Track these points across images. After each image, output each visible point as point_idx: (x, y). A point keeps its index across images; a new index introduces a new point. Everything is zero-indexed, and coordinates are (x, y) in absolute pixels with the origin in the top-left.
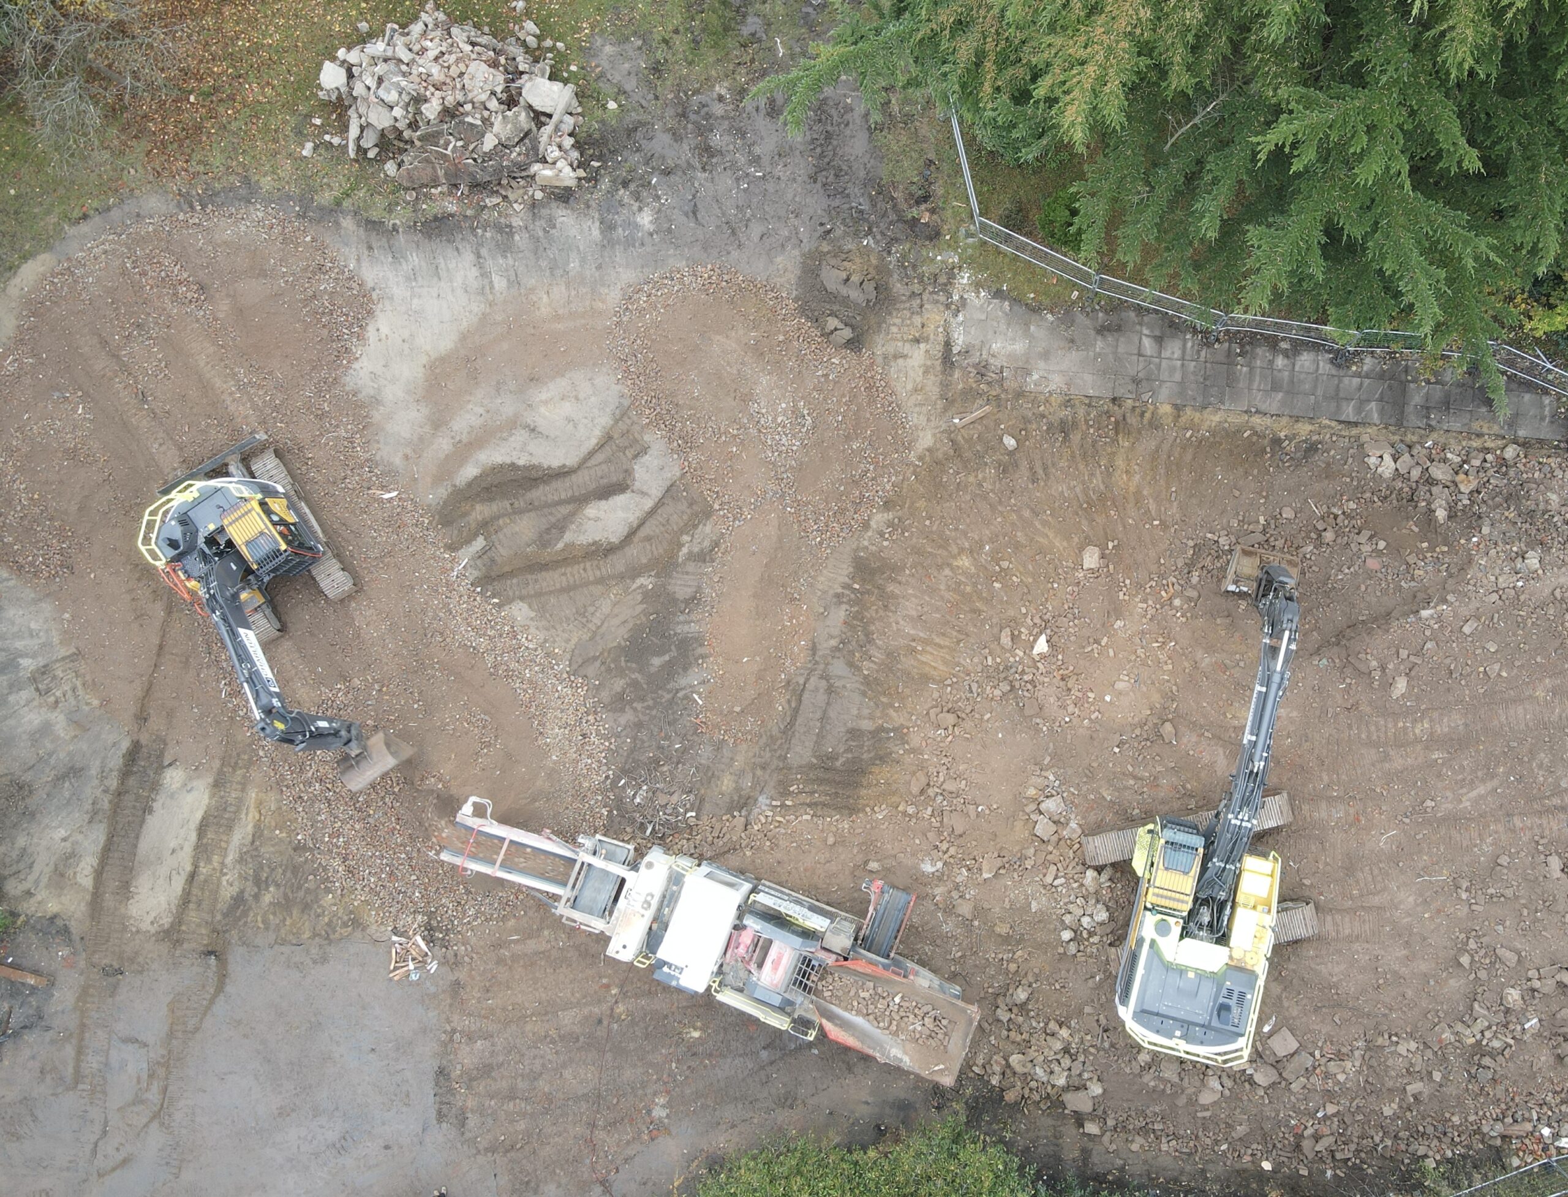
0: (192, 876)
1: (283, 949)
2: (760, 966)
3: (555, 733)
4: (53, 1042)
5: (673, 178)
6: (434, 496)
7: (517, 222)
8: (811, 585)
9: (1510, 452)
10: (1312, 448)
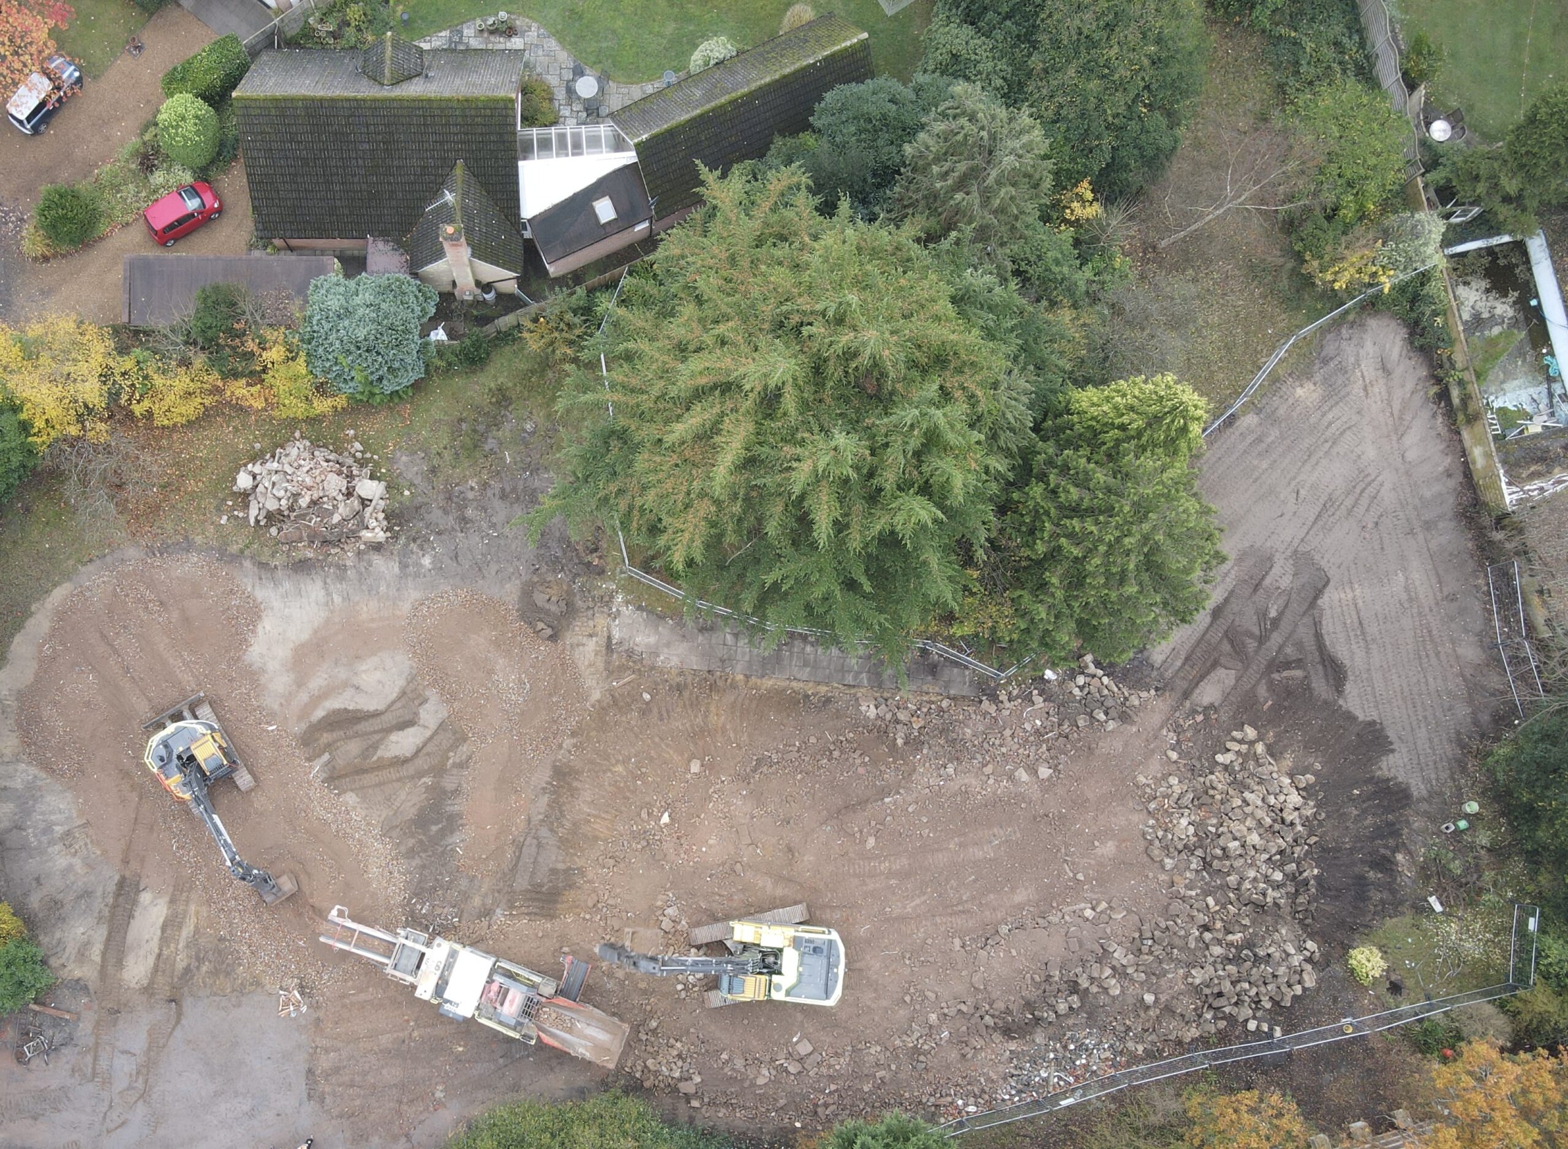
0: (159, 955)
1: (215, 998)
2: (502, 1004)
3: (374, 871)
4: (79, 1053)
5: (444, 537)
6: (298, 728)
7: (349, 563)
8: (527, 782)
9: (945, 704)
10: (828, 700)
